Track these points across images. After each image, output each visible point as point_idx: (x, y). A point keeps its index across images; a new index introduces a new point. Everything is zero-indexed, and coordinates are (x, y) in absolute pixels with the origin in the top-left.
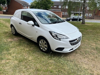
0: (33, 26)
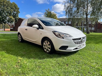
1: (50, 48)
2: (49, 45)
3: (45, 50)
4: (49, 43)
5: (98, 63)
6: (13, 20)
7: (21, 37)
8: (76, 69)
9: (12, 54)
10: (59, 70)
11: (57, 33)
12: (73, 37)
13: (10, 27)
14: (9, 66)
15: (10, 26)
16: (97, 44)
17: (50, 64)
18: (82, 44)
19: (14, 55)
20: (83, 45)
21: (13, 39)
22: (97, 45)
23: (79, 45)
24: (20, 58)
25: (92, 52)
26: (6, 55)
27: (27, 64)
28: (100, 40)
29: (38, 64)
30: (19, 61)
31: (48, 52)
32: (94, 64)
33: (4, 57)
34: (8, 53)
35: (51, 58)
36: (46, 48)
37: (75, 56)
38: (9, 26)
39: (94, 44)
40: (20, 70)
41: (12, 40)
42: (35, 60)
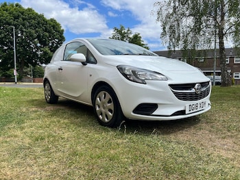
0: (84, 64)
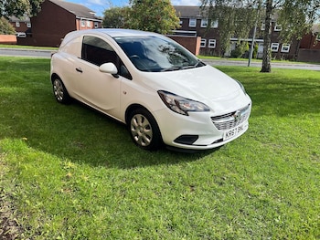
1: (151, 136)
2: (147, 127)
3: (136, 138)
4: (146, 122)
5: (269, 183)
6: (24, 7)
7: (61, 87)
8: (213, 201)
9: (44, 149)
10: (171, 202)
11: (170, 99)
12: (213, 111)
13: (14, 29)
14: (45, 188)
15: (15, 26)
16: (282, 115)
17: (149, 184)
18: (237, 127)
19: (52, 152)
20: (241, 128)
21: (36, 86)
22: (281, 119)
23: (228, 131)
24: (70, 164)
25: (262, 145)
26: (31, 152)
27: (92, 185)
28: (293, 104)
29: (118, 184)
30: (70, 174)
31: (143, 144)
32: (259, 186)
33: (27, 161)
34: (34, 145)
35: (152, 163)
36: (140, 133)
37: (215, 158)
38: (11, 26)
39: (274, 118)
40: (75, 201)
41: (34, 93)
42: (111, 171)
